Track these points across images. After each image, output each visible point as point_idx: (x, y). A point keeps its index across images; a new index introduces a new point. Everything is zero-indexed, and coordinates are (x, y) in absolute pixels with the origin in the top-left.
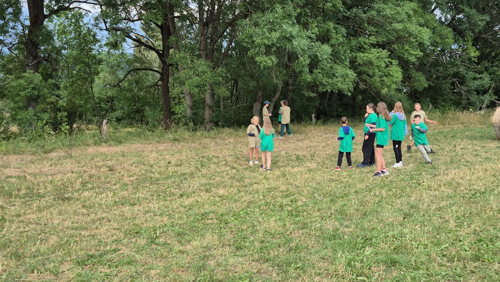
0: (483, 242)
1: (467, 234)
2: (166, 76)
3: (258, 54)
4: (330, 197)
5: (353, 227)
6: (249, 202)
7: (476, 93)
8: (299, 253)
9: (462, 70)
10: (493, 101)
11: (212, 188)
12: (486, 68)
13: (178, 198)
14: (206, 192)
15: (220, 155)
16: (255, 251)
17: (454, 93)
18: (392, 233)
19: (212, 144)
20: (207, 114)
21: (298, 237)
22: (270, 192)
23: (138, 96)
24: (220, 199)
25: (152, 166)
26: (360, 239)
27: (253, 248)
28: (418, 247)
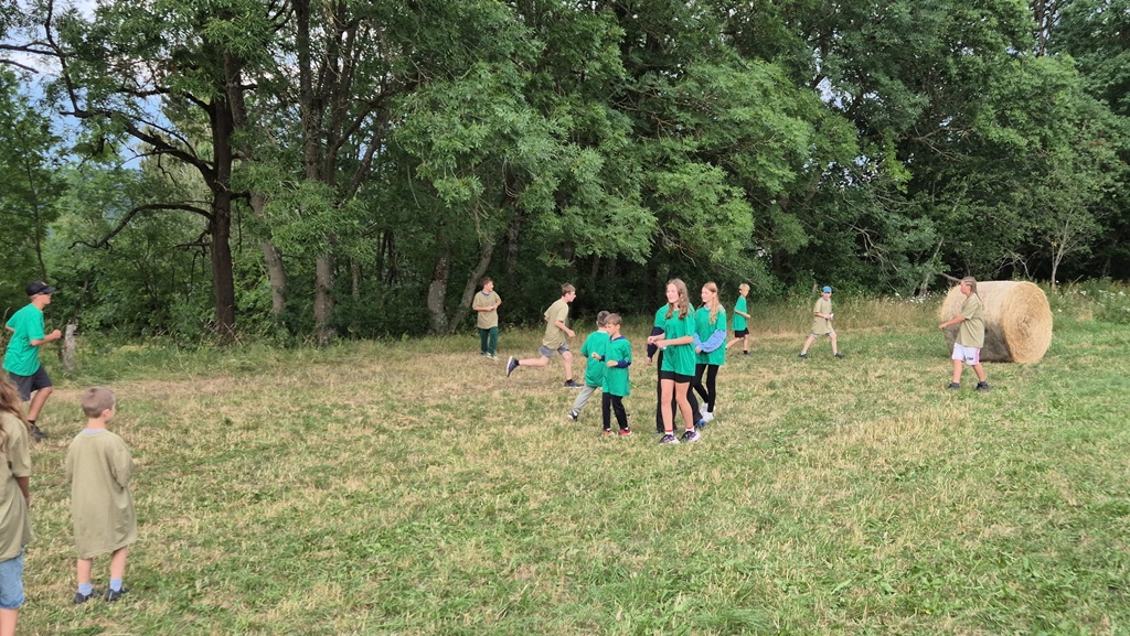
0: (921, 573)
1: (889, 557)
2: (222, 223)
3: (439, 173)
4: (601, 489)
5: (648, 551)
6: (416, 507)
7: (906, 258)
8: (528, 615)
9: (877, 209)
10: (941, 276)
11: (331, 478)
12: (925, 205)
13: (250, 504)
14: (317, 487)
15: (352, 402)
16: (429, 615)
17: (863, 258)
18: (732, 562)
19: (333, 377)
20: (321, 308)
21: (527, 579)
22: (467, 482)
23: (155, 269)
24: (350, 501)
25: (186, 431)
26: (663, 579)
27: (423, 610)
28: (788, 589)
